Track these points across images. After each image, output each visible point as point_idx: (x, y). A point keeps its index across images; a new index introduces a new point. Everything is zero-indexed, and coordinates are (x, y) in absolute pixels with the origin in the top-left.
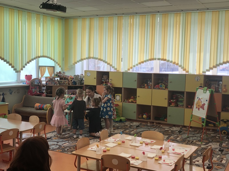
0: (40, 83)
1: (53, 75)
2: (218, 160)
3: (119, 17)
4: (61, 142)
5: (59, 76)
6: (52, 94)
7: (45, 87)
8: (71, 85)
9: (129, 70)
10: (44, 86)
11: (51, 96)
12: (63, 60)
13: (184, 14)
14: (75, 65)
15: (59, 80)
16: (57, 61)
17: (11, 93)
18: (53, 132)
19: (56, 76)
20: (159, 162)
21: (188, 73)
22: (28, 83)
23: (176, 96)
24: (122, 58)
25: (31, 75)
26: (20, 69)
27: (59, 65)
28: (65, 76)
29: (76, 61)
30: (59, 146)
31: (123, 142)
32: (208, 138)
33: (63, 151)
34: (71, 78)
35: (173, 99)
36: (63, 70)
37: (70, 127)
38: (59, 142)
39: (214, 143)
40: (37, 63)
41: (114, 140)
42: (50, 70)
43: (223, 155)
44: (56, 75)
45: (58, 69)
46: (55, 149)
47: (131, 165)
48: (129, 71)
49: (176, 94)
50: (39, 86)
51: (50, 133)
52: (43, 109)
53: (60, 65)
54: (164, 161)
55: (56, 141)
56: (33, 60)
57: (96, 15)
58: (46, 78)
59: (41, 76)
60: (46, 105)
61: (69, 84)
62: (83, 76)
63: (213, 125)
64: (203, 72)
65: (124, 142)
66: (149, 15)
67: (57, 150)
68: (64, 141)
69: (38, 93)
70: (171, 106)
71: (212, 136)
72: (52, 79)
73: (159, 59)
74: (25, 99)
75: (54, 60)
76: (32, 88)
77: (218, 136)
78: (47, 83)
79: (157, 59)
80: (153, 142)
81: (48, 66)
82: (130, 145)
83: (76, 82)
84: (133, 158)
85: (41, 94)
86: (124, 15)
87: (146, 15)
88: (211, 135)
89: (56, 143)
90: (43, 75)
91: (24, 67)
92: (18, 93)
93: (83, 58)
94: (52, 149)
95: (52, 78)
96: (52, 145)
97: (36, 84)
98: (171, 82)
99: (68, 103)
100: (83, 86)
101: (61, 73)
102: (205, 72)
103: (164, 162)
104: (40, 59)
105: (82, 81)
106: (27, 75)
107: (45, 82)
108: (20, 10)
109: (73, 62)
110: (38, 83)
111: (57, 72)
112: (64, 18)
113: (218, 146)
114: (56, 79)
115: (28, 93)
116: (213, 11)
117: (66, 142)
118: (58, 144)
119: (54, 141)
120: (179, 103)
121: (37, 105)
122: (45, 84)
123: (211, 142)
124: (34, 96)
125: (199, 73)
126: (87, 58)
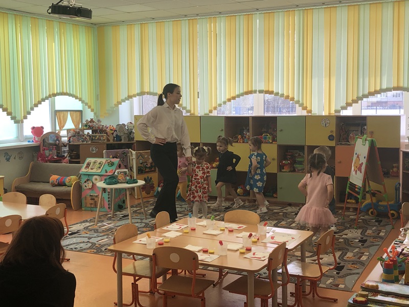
0: (59, 141)
1: (80, 126)
2: (355, 256)
3: (190, 21)
4: (95, 237)
5: (90, 128)
6: (79, 158)
7: (68, 146)
8: (111, 141)
9: (211, 111)
10: (65, 146)
11: (78, 163)
12: (97, 99)
13: (301, 11)
14: (118, 107)
15: (91, 133)
16: (86, 101)
17: (8, 160)
18: (81, 223)
19: (85, 128)
20: (245, 256)
21: (311, 113)
22: (37, 142)
23: (290, 154)
24: (198, 92)
25: (42, 128)
26: (23, 118)
27: (89, 107)
28: (101, 127)
29: (120, 100)
30: (91, 244)
31: (192, 230)
32: (345, 222)
33: (97, 251)
34: (111, 130)
35: (285, 159)
36: (97, 117)
37: (112, 213)
38: (92, 237)
39: (352, 230)
40: (52, 105)
41: (178, 227)
42: (74, 117)
43: (365, 248)
44: (86, 126)
45: (89, 115)
46: (85, 249)
47: (199, 262)
48: (211, 114)
49: (291, 151)
50: (55, 145)
51: (77, 224)
52: (65, 185)
53: (92, 107)
54: (254, 254)
55: (86, 237)
56: (43, 100)
57: (151, 18)
58: (68, 131)
59: (60, 129)
60: (69, 178)
61: (108, 140)
62: (132, 125)
63: (354, 201)
64: (336, 111)
65: (194, 230)
66: (241, 16)
67: (88, 251)
68: (101, 236)
69: (56, 157)
70: (282, 170)
71: (352, 219)
72: (79, 133)
73: (261, 92)
74: (32, 169)
75: (80, 100)
76: (45, 149)
77: (361, 219)
78: (70, 139)
79: (258, 92)
80: (241, 228)
81: (70, 111)
82: (204, 233)
83: (120, 137)
84: (205, 252)
85: (60, 160)
86: (199, 17)
87: (236, 16)
88: (351, 217)
89: (86, 240)
90: (63, 127)
91: (29, 113)
92: (21, 158)
93: (131, 94)
94: (79, 249)
95: (78, 130)
96: (80, 243)
97: (51, 141)
98: (281, 130)
99: (106, 172)
100: (133, 144)
101: (93, 122)
102: (339, 112)
103: (254, 256)
104: (57, 98)
105: (130, 134)
106: (35, 126)
107: (67, 138)
108: (18, 15)
109: (115, 102)
110: (54, 140)
111: (87, 121)
112: (95, 24)
113: (359, 235)
114: (86, 132)
115: (38, 159)
116: (348, 6)
117: (103, 238)
118: (90, 240)
119: (84, 237)
120: (296, 166)
121: (54, 178)
122: (67, 142)
123: (349, 228)
124: (48, 164)
125: (329, 114)
126: (138, 95)
